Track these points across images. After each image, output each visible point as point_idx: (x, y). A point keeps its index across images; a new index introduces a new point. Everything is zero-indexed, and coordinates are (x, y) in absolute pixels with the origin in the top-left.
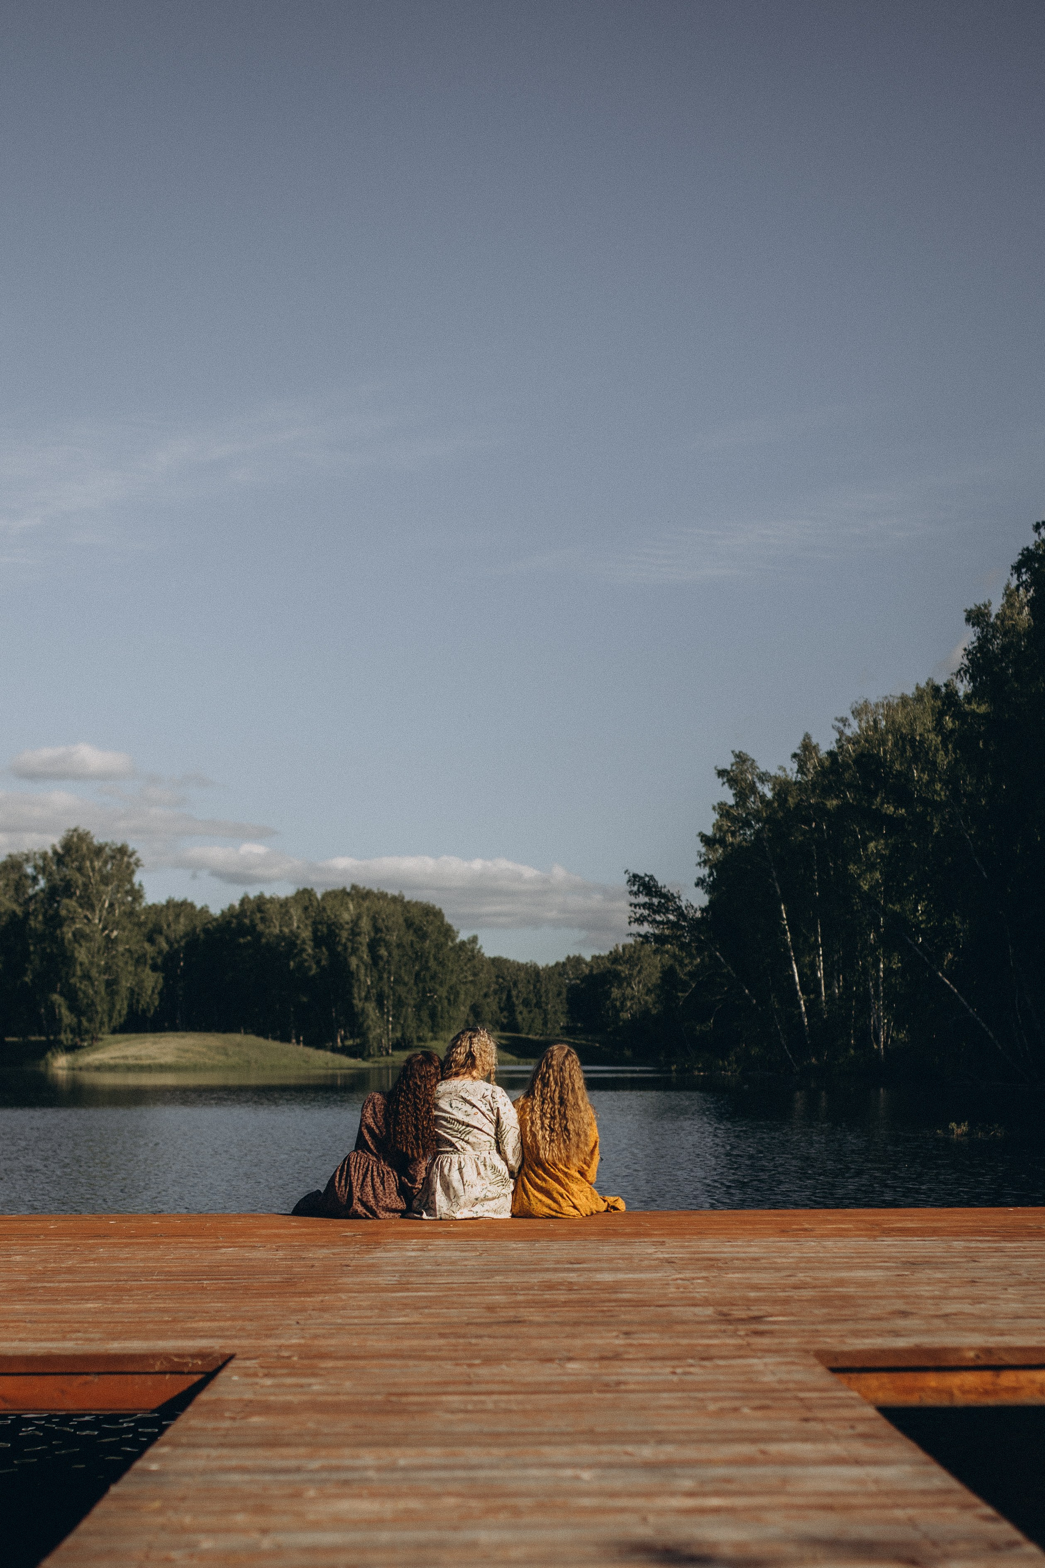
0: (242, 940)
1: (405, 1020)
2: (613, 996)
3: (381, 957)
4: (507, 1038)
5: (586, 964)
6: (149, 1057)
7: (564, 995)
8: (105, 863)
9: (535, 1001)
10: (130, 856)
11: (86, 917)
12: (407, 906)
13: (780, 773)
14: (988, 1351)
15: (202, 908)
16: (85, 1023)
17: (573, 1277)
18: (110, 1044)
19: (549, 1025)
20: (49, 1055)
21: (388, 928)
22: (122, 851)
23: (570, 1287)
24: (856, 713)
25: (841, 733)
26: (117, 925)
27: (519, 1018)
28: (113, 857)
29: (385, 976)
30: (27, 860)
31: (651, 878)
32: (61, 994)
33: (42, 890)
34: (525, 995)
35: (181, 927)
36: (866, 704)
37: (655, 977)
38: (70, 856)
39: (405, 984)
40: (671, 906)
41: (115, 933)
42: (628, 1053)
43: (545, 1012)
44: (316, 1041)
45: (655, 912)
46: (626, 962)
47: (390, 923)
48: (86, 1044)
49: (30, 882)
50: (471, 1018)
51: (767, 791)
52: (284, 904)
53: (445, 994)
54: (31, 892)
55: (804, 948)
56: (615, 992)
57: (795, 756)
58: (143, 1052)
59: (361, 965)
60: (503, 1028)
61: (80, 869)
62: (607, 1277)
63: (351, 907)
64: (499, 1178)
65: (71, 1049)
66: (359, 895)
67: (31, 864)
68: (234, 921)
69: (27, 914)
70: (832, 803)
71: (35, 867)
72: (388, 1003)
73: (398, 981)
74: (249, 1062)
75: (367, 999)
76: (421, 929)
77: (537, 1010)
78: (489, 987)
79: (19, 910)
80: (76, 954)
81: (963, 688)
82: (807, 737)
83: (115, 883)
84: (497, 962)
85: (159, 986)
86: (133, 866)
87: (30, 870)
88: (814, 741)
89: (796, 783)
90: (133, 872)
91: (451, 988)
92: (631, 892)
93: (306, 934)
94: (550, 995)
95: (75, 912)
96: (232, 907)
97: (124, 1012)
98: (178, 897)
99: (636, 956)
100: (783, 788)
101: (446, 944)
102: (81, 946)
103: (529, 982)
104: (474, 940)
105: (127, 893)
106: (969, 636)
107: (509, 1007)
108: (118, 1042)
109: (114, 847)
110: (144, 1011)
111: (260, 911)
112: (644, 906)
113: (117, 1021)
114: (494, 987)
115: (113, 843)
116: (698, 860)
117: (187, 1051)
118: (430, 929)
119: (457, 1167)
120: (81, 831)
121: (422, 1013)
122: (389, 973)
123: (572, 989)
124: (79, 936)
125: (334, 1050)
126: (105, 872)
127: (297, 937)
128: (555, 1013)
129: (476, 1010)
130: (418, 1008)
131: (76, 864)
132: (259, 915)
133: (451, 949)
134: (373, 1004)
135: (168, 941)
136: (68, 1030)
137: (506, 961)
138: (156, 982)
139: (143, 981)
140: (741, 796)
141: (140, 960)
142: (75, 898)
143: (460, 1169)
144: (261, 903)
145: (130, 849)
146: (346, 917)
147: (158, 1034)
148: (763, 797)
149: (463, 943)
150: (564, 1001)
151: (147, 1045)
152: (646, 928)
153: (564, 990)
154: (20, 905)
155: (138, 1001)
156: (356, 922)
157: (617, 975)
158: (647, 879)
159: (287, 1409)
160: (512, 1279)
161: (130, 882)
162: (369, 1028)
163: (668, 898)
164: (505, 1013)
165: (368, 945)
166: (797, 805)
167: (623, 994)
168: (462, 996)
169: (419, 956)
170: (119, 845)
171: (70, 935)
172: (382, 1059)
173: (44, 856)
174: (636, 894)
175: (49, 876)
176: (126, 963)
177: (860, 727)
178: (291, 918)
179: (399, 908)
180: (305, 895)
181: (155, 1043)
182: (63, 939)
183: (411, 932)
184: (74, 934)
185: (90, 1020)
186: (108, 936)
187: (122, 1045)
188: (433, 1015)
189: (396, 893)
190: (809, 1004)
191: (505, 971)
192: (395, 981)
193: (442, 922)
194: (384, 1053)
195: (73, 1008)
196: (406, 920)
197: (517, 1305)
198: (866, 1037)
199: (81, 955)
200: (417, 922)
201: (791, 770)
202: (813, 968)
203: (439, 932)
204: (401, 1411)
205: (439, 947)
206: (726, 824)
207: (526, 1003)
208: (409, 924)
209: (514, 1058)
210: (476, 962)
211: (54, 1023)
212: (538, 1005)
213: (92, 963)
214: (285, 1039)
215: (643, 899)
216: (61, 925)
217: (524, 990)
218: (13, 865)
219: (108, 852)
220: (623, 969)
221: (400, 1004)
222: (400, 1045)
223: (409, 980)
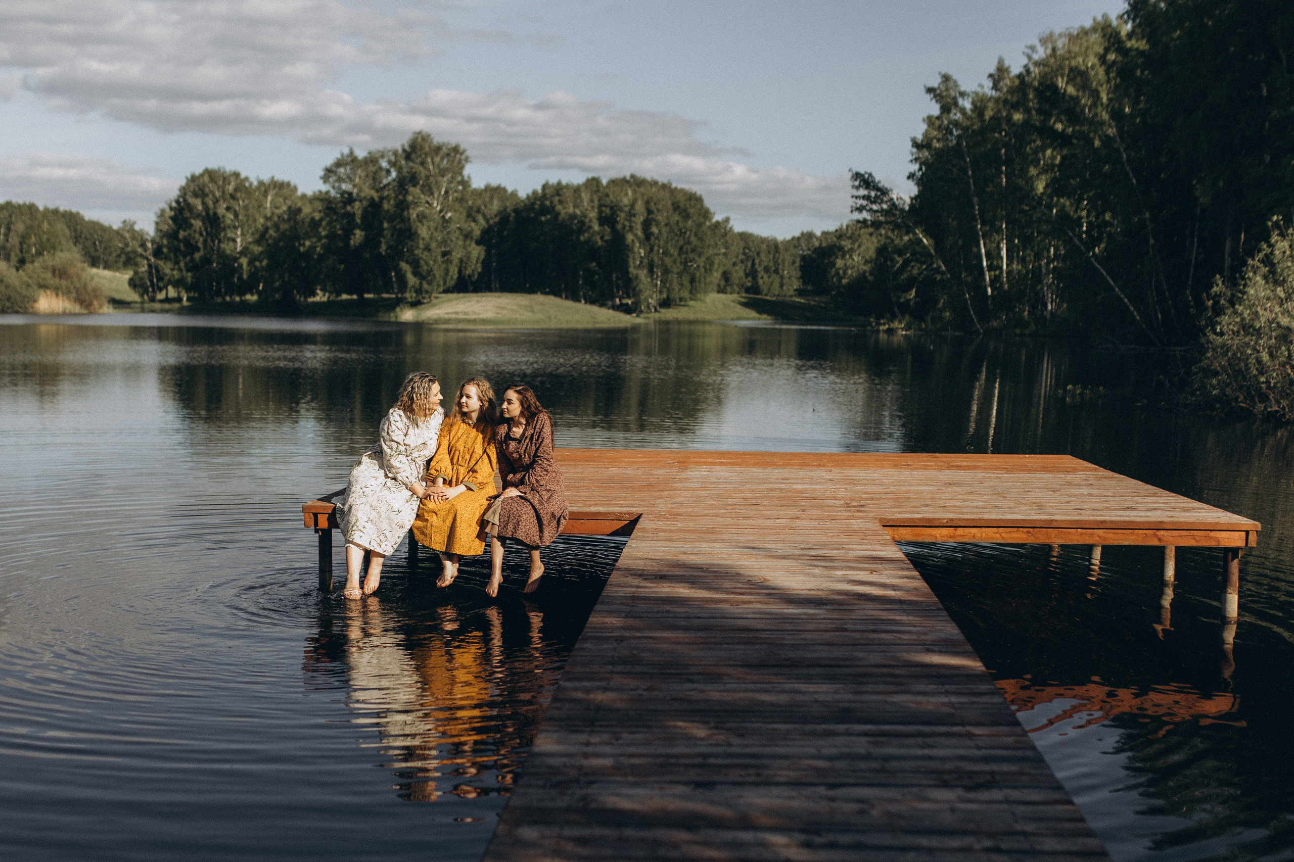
0: (543, 218)
1: (671, 284)
2: (838, 266)
3: (652, 234)
4: (750, 298)
5: (817, 238)
6: (474, 313)
7: (798, 264)
8: (442, 159)
9: (773, 268)
10: (461, 154)
11: (427, 202)
12: (673, 192)
13: (979, 90)
14: (952, 520)
15: (512, 192)
16: (425, 286)
17: (783, 486)
18: (443, 302)
19: (785, 288)
20: (398, 309)
21: (658, 210)
22: (456, 150)
23: (782, 491)
24: (1044, 41)
25: (1029, 58)
26: (450, 208)
27: (761, 282)
28: (448, 155)
29: (656, 248)
30: (383, 157)
31: (870, 175)
32: (407, 262)
33: (394, 180)
34: (766, 264)
35: (496, 206)
36: (1051, 35)
37: (872, 254)
38: (416, 153)
39: (672, 256)
40: (885, 197)
41: (449, 215)
43: (782, 277)
44: (600, 299)
45: (872, 203)
46: (850, 238)
47: (660, 207)
48: (425, 301)
49: (384, 173)
50: (723, 283)
51: (967, 104)
52: (577, 190)
53: (702, 264)
54: (385, 182)
55: (991, 233)
56: (840, 263)
57: (991, 76)
58: (470, 309)
59: (636, 241)
60: (748, 290)
61: (423, 163)
62: (799, 487)
63: (630, 193)
65: (415, 304)
66: (636, 182)
67: (386, 159)
68: (538, 202)
69: (382, 199)
70: (1018, 117)
71: (389, 162)
72: (657, 270)
73: (666, 253)
74: (550, 318)
75: (639, 267)
76: (685, 211)
77: (775, 275)
78: (737, 257)
79: (375, 195)
80: (419, 231)
81: (1126, 28)
82: (1001, 61)
83: (450, 175)
84: (744, 237)
85: (482, 257)
86: (463, 162)
87: (384, 164)
88: (1007, 63)
89: (991, 97)
90: (463, 167)
91: (707, 259)
92: (853, 187)
93: (593, 215)
94: (786, 264)
95: (419, 198)
96: (535, 192)
97: (455, 277)
98: (494, 183)
99: (857, 233)
100: (980, 103)
101: (704, 223)
102: (423, 225)
103: (769, 252)
104: (727, 220)
105: (459, 183)
107: (752, 273)
108: (450, 300)
109: (449, 147)
110: (470, 276)
111: (558, 195)
112: (864, 197)
113: (451, 283)
114: (741, 257)
115: (449, 144)
116: (910, 157)
117: (503, 308)
118: (692, 211)
120: (424, 133)
121: (683, 278)
122: (659, 246)
123: (803, 258)
124: (422, 217)
125: (615, 308)
126: (442, 166)
127: (585, 216)
128: (790, 278)
129: (726, 276)
130: (681, 274)
131: (419, 159)
132: (557, 198)
133: (709, 227)
134: (645, 271)
135: (485, 216)
136: (413, 290)
137: (751, 235)
138: (479, 254)
139: (470, 252)
140: (945, 109)
141: (467, 236)
142: (418, 187)
144: (559, 189)
145: (461, 148)
146: (625, 201)
147: (480, 294)
148: (963, 111)
149: (718, 223)
150: (798, 269)
151: (473, 303)
152: (865, 215)
153: (798, 260)
154: (377, 191)
155: (466, 268)
156: (632, 205)
157: (841, 248)
158: (866, 176)
159: (671, 531)
160: (755, 486)
161: (461, 174)
162: (640, 291)
163: (884, 192)
164: (750, 279)
165: (642, 224)
166: (992, 118)
167: (845, 265)
168: (716, 266)
169: (683, 233)
170: (454, 145)
171: (415, 216)
172: (651, 315)
173: (395, 153)
174: (857, 188)
175: (400, 170)
176: (457, 238)
177: (1045, 52)
178: (582, 201)
179: (667, 194)
180: (593, 184)
181: (478, 302)
182: (409, 219)
183: (677, 213)
184: (418, 216)
185: (429, 283)
186: (443, 217)
187: (454, 303)
188: (692, 280)
189: (666, 181)
190: (993, 278)
191: (751, 243)
192: (663, 253)
193: (702, 205)
194: (653, 310)
195: (417, 273)
196: (673, 204)
197: (756, 498)
198: (1037, 305)
199: (423, 232)
200: (682, 205)
201: (987, 88)
202: (997, 248)
203: (699, 215)
204: (713, 533)
205: (700, 225)
206: (933, 132)
207: (767, 269)
208: (676, 207)
209: (756, 315)
210: (728, 237)
211: (401, 284)
212: (776, 271)
213: (431, 238)
214: (576, 299)
215: (863, 192)
216: (408, 208)
217: (765, 259)
218: (372, 160)
219: (444, 150)
220: (847, 244)
221: (666, 271)
222: (666, 303)
223: (674, 252)
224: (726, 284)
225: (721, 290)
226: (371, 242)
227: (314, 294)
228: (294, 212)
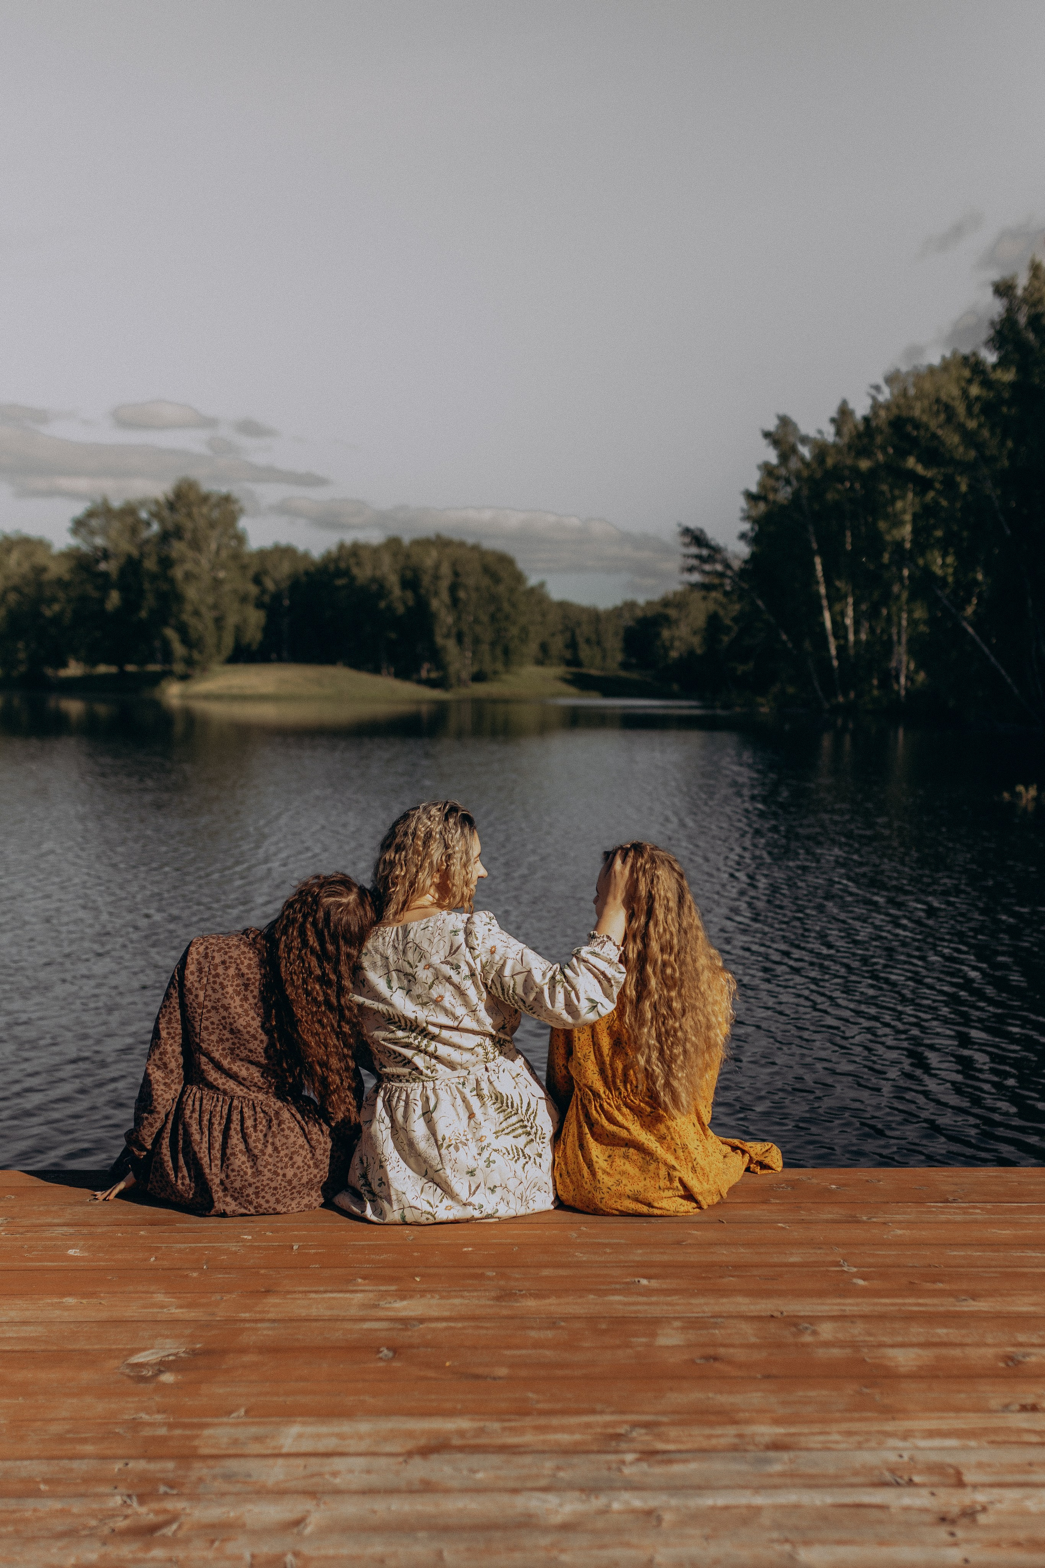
0: (338, 582)
1: (482, 655)
2: (663, 636)
3: (460, 599)
4: (571, 673)
5: (640, 608)
6: (253, 687)
7: (621, 635)
8: (212, 510)
9: (595, 640)
10: (234, 504)
11: (195, 560)
12: (483, 554)
13: (818, 436)
15: (305, 552)
16: (196, 655)
19: (607, 661)
20: (163, 683)
21: (467, 573)
22: (226, 499)
24: (889, 381)
25: (874, 399)
26: (223, 567)
27: (582, 654)
28: (218, 504)
29: (465, 615)
30: (142, 507)
31: (702, 531)
32: (173, 629)
33: (156, 534)
34: (587, 635)
35: (285, 568)
36: (897, 372)
37: (701, 621)
38: (181, 503)
39: (482, 624)
40: (718, 557)
41: (221, 574)
42: (675, 687)
43: (605, 650)
44: (405, 673)
45: (704, 563)
46: (676, 607)
47: (469, 569)
48: (196, 674)
49: (144, 526)
50: (541, 655)
51: (805, 451)
52: (376, 551)
53: (517, 633)
54: (145, 535)
55: (835, 597)
56: (666, 633)
57: (832, 420)
58: (248, 682)
59: (442, 607)
60: (569, 663)
61: (189, 515)
63: (435, 554)
64: (514, 1119)
65: (184, 678)
66: (441, 543)
67: (146, 509)
68: (332, 565)
69: (142, 555)
70: (864, 464)
71: (149, 512)
72: (467, 640)
73: (477, 621)
74: (342, 693)
75: (447, 636)
76: (495, 574)
77: (597, 648)
78: (556, 627)
79: (135, 553)
80: (187, 593)
81: (990, 357)
82: (844, 403)
83: (221, 528)
84: (563, 606)
85: (262, 623)
86: (237, 514)
87: (144, 515)
88: (851, 405)
89: (833, 445)
90: (237, 518)
91: (522, 628)
92: (683, 544)
93: (394, 578)
94: (609, 636)
95: (185, 554)
96: (329, 553)
97: (231, 645)
98: (284, 541)
99: (685, 601)
100: (821, 451)
101: (518, 589)
102: (191, 585)
103: (591, 623)
104: (543, 585)
105: (232, 537)
106: (996, 307)
107: (572, 645)
108: (226, 673)
109: (219, 496)
110: (248, 645)
111: (355, 556)
112: (695, 557)
113: (225, 653)
114: (560, 627)
115: (218, 492)
116: (742, 516)
118: (504, 574)
119: (419, 1111)
120: (189, 479)
121: (496, 650)
122: (468, 613)
123: (627, 630)
124: (189, 576)
125: (420, 682)
126: (211, 518)
127: (386, 580)
128: (613, 650)
129: (544, 647)
130: (493, 644)
131: (186, 510)
132: (354, 560)
133: (523, 593)
134: (454, 642)
135: (273, 582)
136: (181, 661)
137: (571, 605)
138: (259, 620)
139: (247, 618)
140: (784, 457)
141: (245, 599)
142: (184, 542)
143: (427, 1114)
144: (355, 551)
145: (234, 498)
146: (430, 562)
147: (262, 665)
148: (802, 459)
149: (532, 588)
150: (621, 640)
151: (252, 675)
152: (696, 577)
153: (621, 631)
154: (136, 546)
155: (243, 636)
156: (437, 566)
157: (667, 618)
158: (698, 532)
161: (234, 527)
162: (449, 662)
163: (716, 549)
164: (570, 650)
165: (449, 588)
166: (835, 467)
167: (673, 635)
168: (532, 636)
169: (494, 599)
170: (224, 494)
171: (181, 575)
172: (462, 691)
173: (157, 502)
174: (688, 545)
175: (162, 521)
176: (232, 602)
177: (892, 394)
178: (381, 563)
179: (477, 556)
180: (393, 544)
182: (174, 578)
183: (487, 577)
184: (184, 575)
185: (201, 652)
186: (214, 577)
187: (228, 676)
190: (839, 648)
191: (571, 614)
192: (473, 620)
193: (514, 568)
194: (464, 685)
195: (186, 640)
196: (483, 566)
198: (888, 678)
199: (191, 592)
200: (493, 568)
201: (829, 434)
202: (843, 614)
203: (511, 578)
205: (512, 591)
206: (771, 482)
207: (588, 641)
208: (487, 570)
209: (578, 691)
210: (544, 605)
211: (168, 656)
212: (599, 643)
213: (200, 602)
214: (376, 670)
215: (694, 550)
216: (173, 566)
217: (586, 630)
218: (129, 511)
219: (213, 500)
220: (672, 613)
221: (477, 641)
222: (479, 677)
223: (485, 618)
224: (544, 657)
225: (540, 662)
226: (130, 604)
227: (65, 665)
228: (40, 570)
